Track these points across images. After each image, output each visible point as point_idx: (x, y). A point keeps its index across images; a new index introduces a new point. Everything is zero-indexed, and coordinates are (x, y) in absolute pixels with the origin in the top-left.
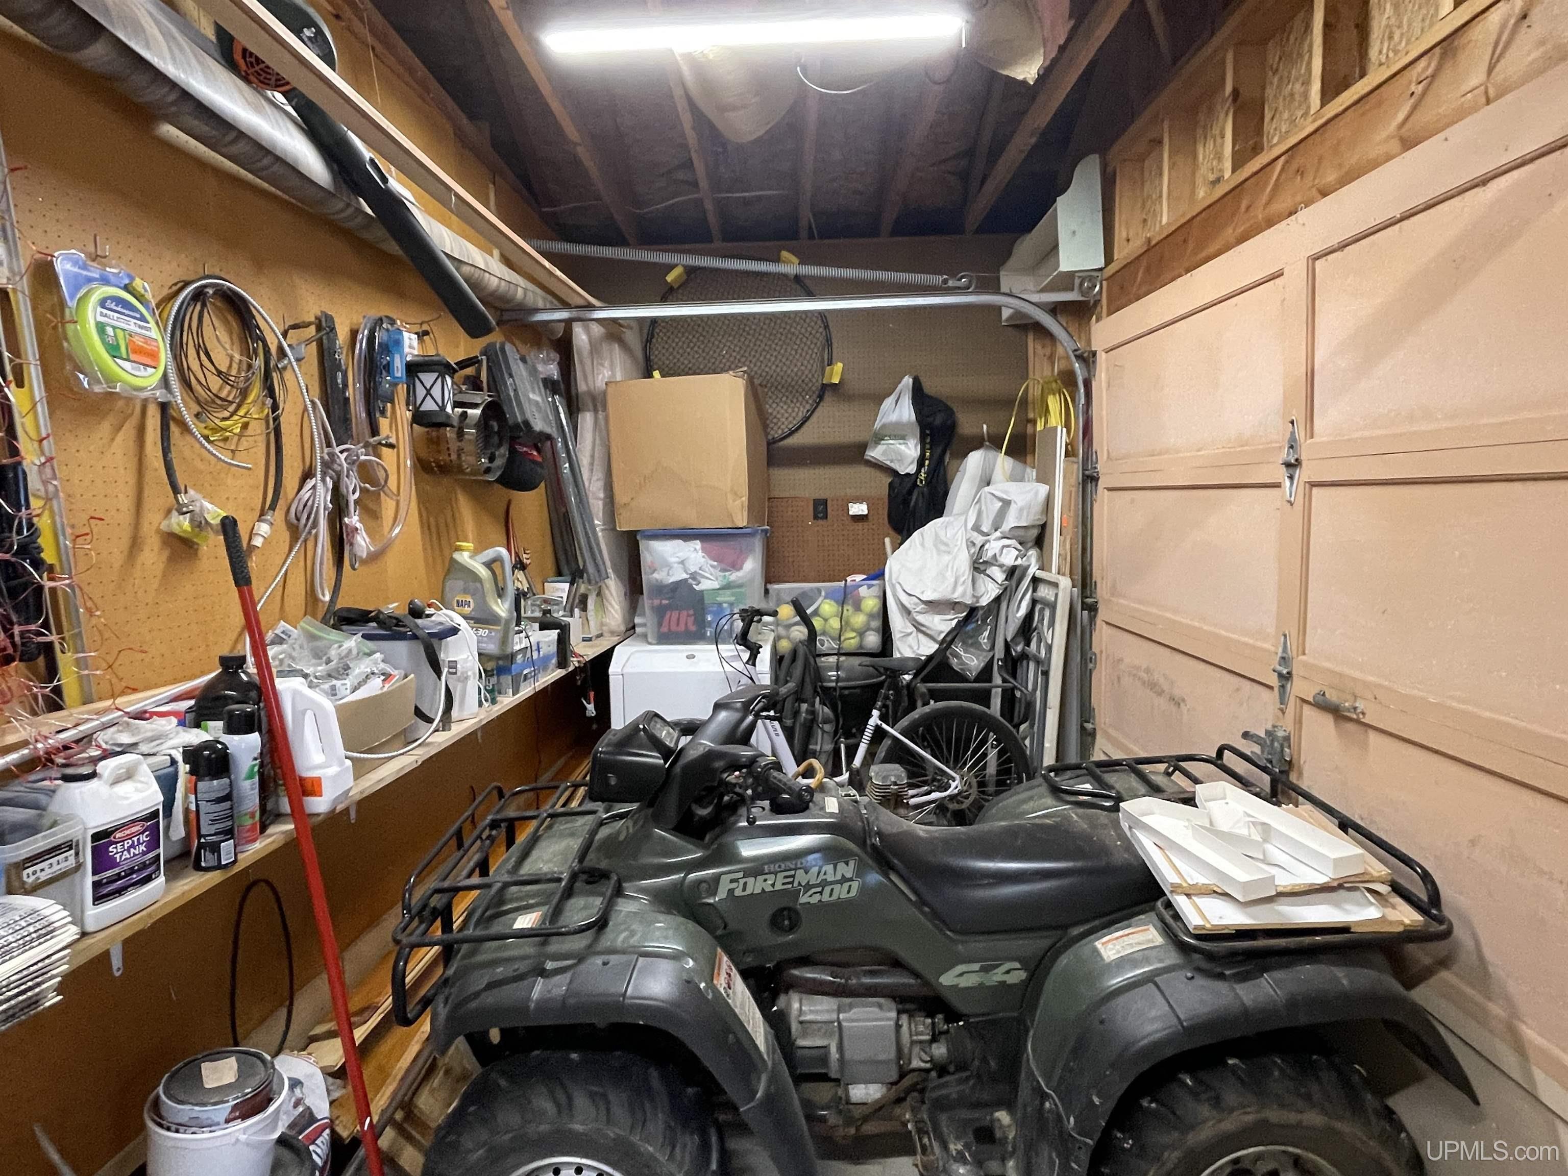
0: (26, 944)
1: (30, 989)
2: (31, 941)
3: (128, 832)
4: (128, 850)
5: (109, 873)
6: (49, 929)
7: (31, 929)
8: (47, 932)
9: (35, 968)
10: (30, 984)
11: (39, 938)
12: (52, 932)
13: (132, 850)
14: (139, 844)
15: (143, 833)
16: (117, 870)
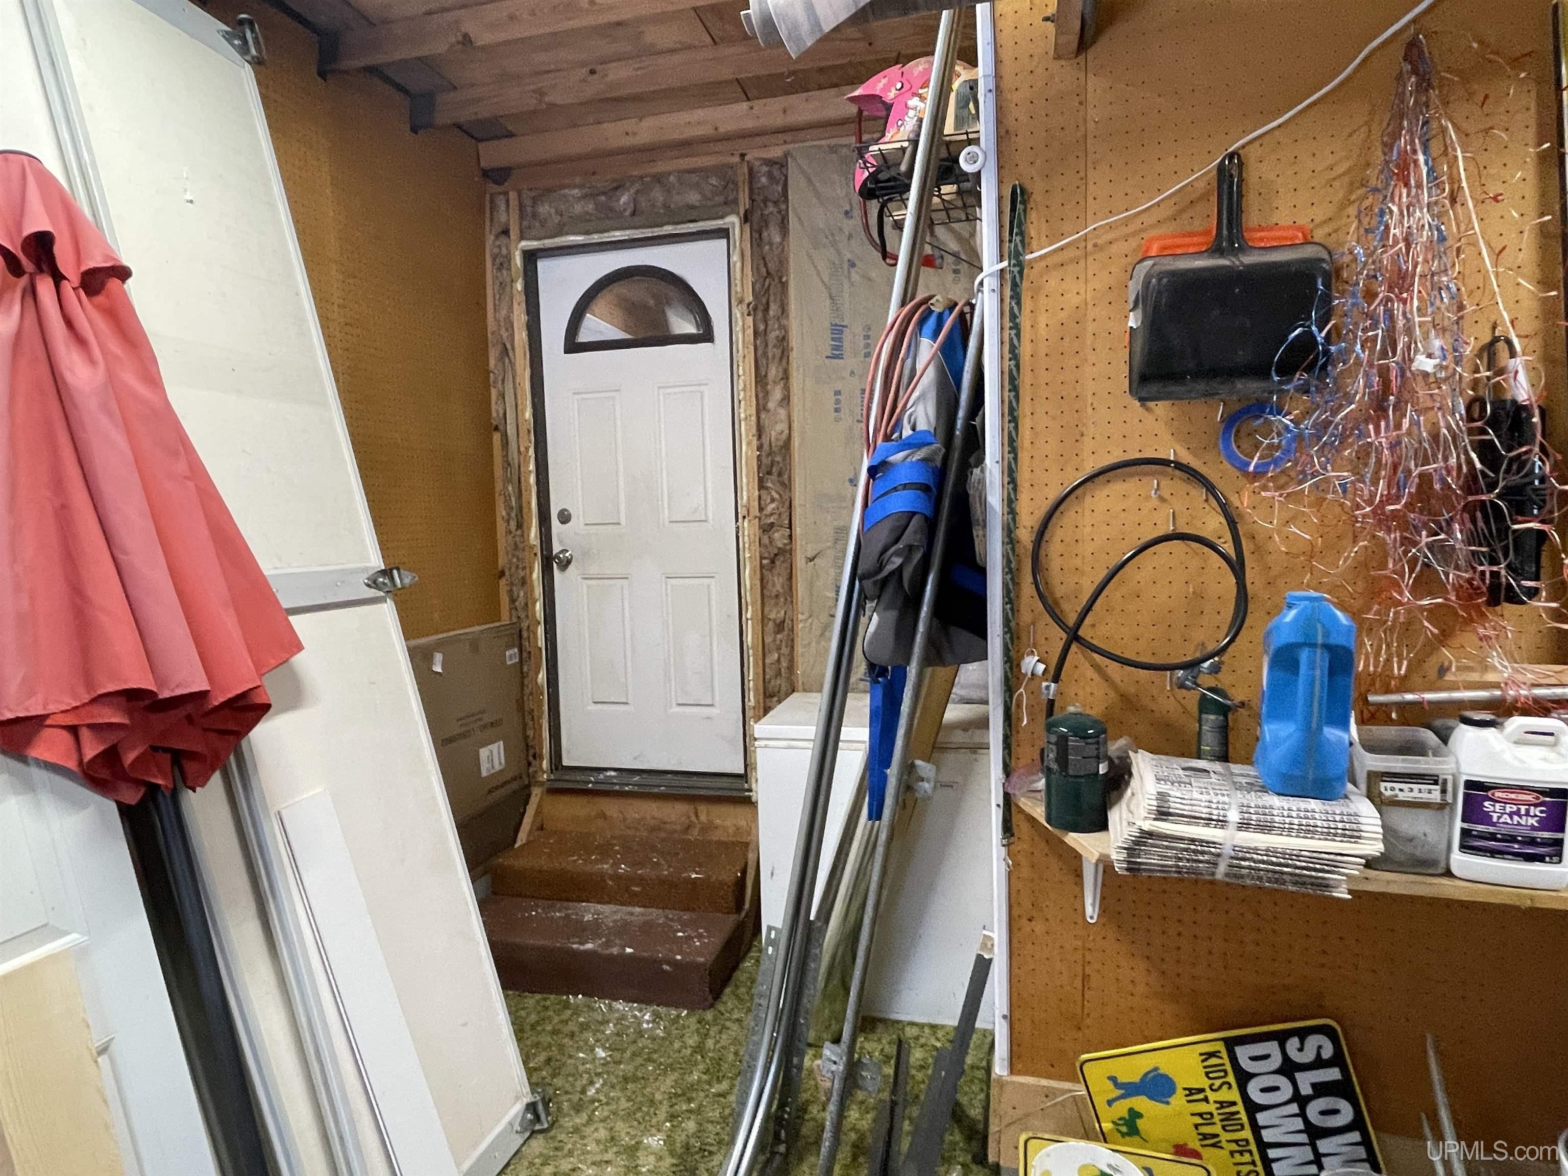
0: (1330, 834)
1: (1315, 870)
2: (1335, 835)
3: (1513, 796)
4: (1511, 815)
5: (1481, 828)
6: (1356, 834)
7: (1340, 825)
8: (1354, 835)
9: (1326, 856)
10: (1318, 866)
11: (1344, 836)
12: (1359, 837)
13: (1516, 818)
14: (1527, 814)
15: (1536, 805)
16: (1491, 829)
